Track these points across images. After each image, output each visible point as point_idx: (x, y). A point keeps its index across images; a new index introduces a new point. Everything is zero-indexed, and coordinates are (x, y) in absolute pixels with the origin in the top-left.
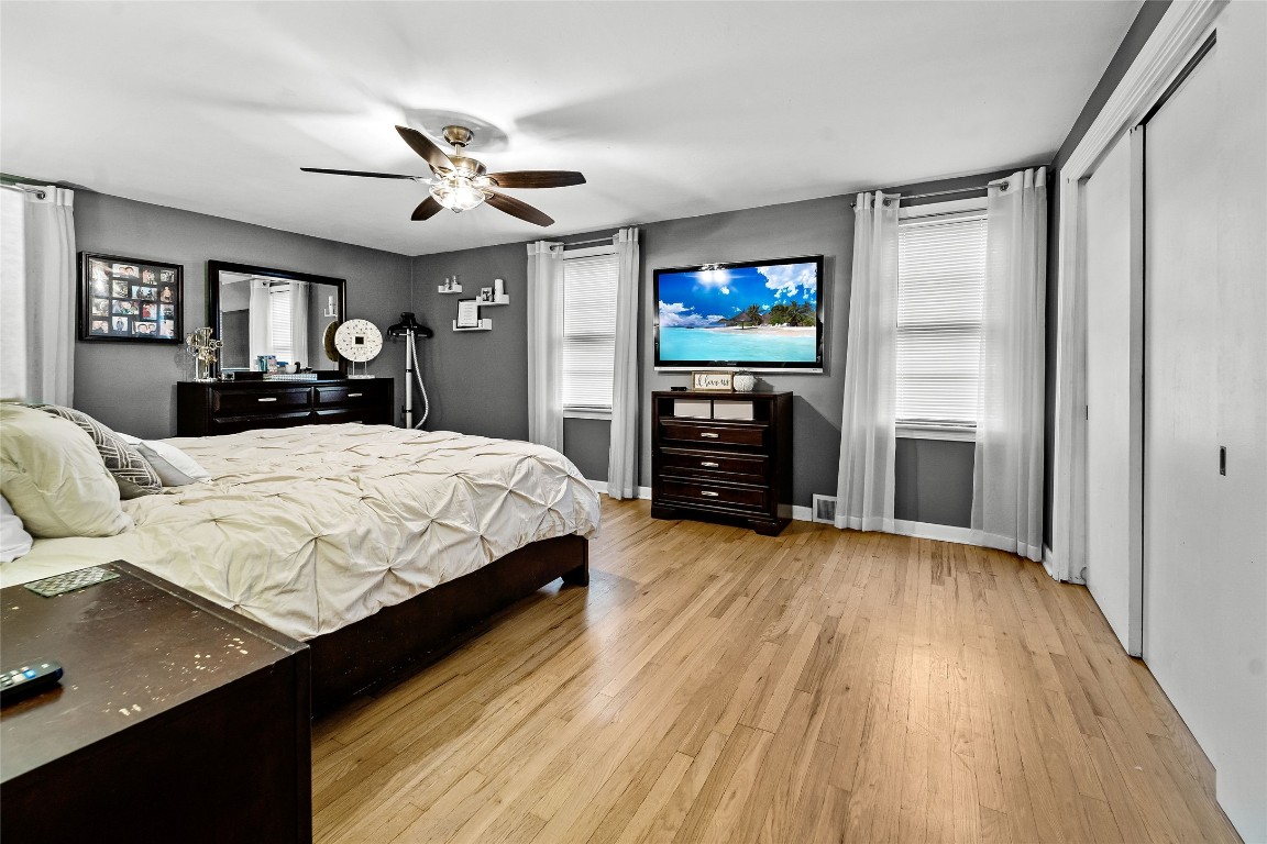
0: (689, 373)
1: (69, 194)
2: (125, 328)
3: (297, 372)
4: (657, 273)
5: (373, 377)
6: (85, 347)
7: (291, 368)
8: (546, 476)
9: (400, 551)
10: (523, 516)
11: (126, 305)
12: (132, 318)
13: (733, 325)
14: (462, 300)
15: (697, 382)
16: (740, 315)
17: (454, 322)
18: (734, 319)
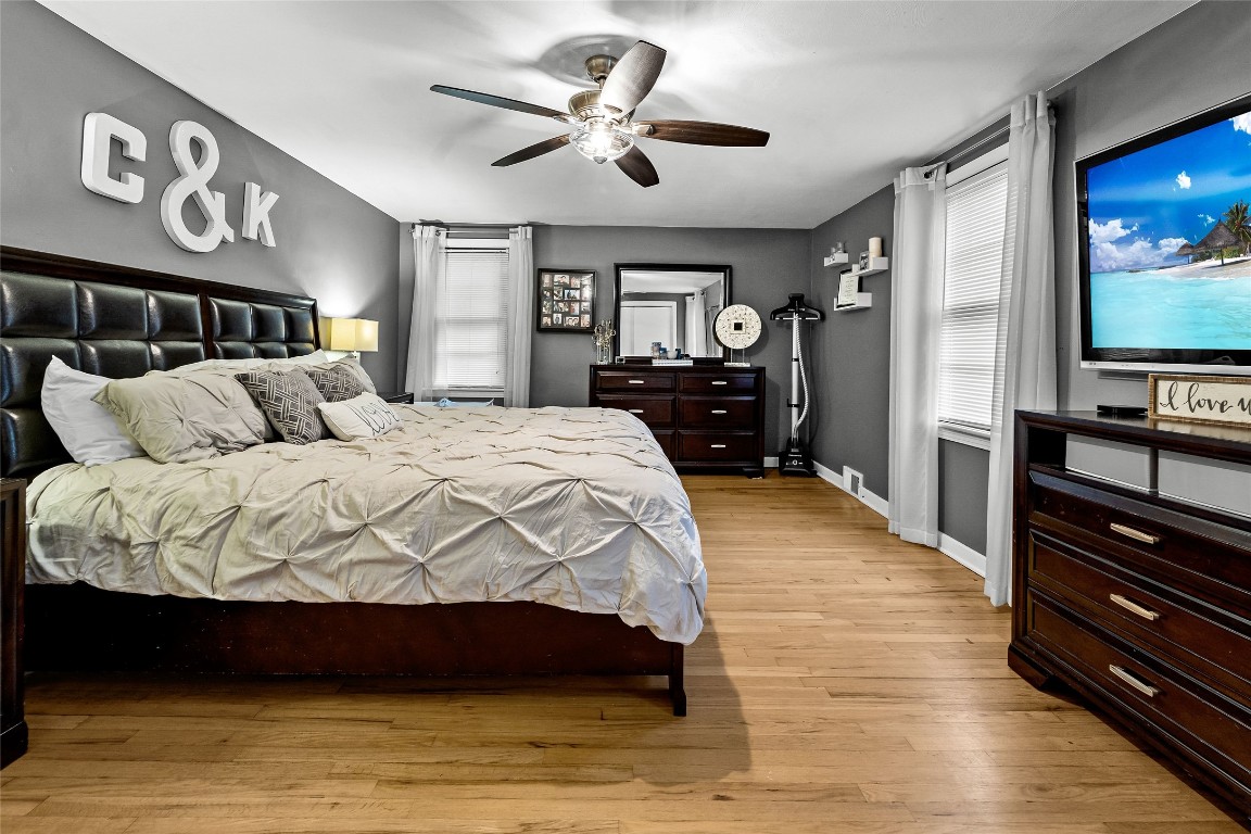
0: (1143, 375)
1: (529, 229)
2: (560, 322)
3: (677, 358)
4: (1084, 166)
5: (749, 365)
6: (539, 336)
7: (672, 353)
8: (585, 515)
9: (304, 546)
10: (501, 559)
11: (561, 305)
12: (565, 315)
13: (1203, 258)
14: (843, 272)
15: (1163, 397)
16: (1213, 234)
17: (835, 300)
18: (1203, 243)
